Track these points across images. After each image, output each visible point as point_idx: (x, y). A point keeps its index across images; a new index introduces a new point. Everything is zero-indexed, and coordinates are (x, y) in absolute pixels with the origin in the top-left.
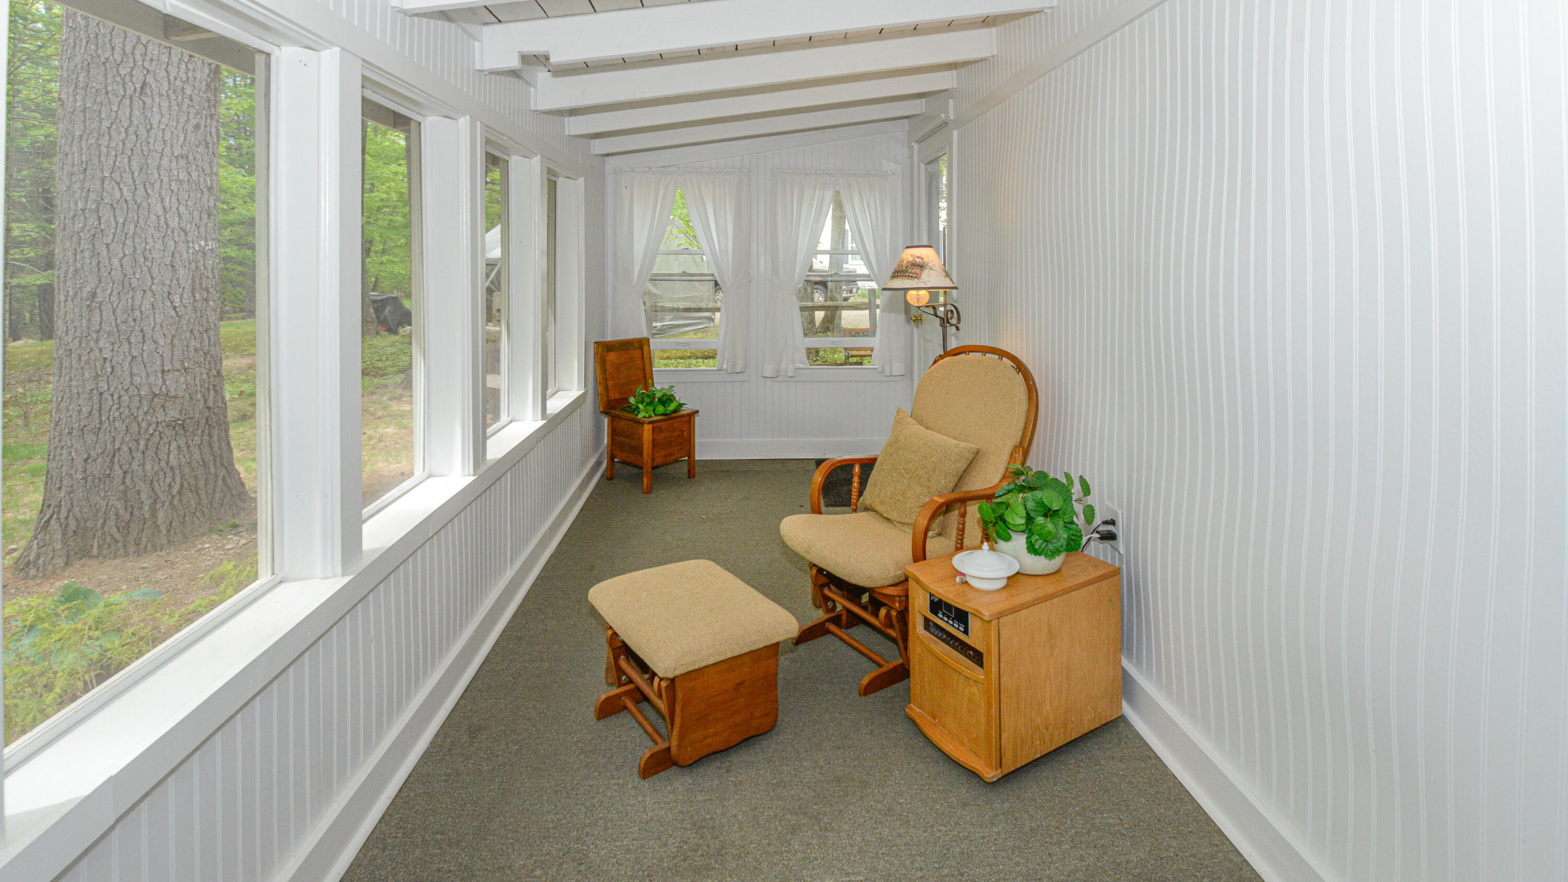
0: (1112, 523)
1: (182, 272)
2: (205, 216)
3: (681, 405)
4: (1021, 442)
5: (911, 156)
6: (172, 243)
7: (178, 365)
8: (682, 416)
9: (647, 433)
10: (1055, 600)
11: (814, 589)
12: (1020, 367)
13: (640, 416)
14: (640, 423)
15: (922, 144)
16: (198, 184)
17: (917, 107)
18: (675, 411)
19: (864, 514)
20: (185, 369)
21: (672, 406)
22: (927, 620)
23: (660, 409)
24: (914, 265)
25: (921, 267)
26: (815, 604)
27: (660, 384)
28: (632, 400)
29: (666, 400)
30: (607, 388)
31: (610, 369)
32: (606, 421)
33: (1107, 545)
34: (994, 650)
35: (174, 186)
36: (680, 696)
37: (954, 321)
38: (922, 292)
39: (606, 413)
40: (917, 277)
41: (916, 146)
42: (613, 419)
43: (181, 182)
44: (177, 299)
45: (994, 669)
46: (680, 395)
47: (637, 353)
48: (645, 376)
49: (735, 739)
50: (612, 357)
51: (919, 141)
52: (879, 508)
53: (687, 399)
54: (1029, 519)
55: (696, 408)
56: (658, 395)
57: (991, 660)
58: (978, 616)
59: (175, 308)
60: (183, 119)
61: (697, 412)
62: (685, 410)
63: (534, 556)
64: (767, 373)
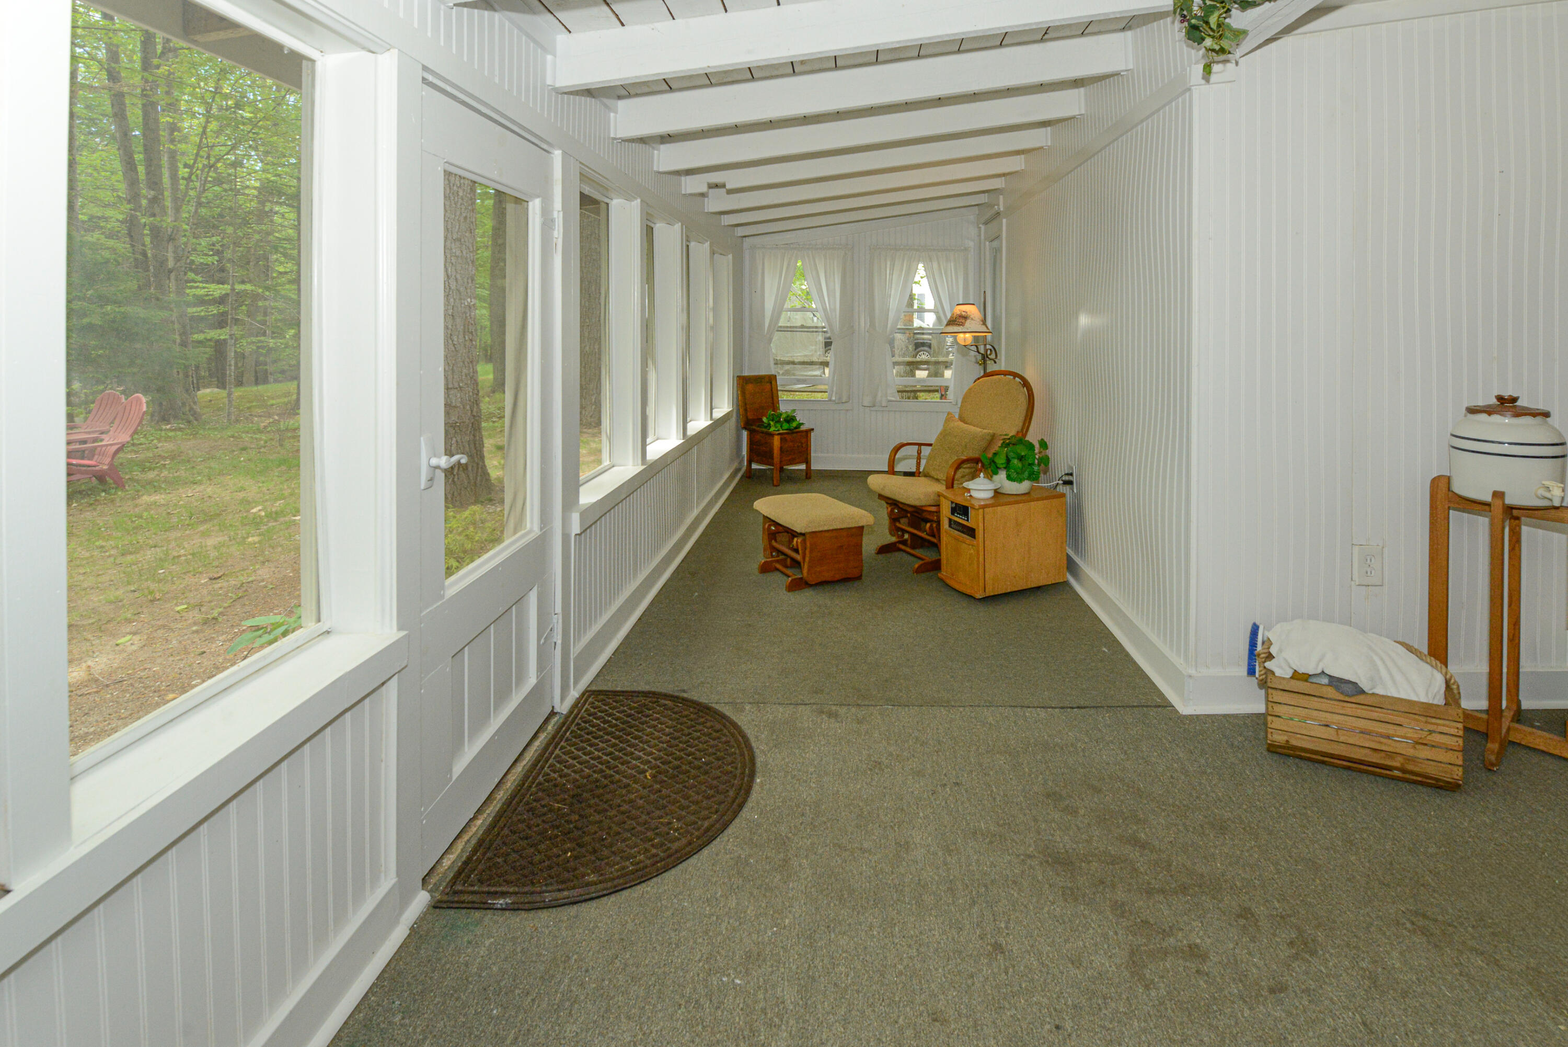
0: (1071, 474)
1: (458, 320)
2: (470, 281)
3: (800, 425)
4: (1022, 429)
5: (979, 236)
6: (452, 300)
7: (456, 385)
8: (802, 432)
9: (776, 441)
10: (1021, 505)
11: (890, 523)
12: (1026, 384)
13: (772, 429)
14: (772, 435)
15: (989, 225)
16: (466, 258)
17: (983, 199)
18: (796, 428)
19: (923, 478)
20: (461, 388)
21: (794, 424)
22: (950, 520)
23: (786, 426)
24: (961, 316)
25: (966, 318)
26: (891, 534)
27: (784, 408)
28: (765, 419)
29: (790, 419)
30: (746, 410)
31: (748, 396)
32: (745, 434)
33: (1068, 487)
34: (981, 525)
35: (454, 260)
36: (808, 545)
37: (993, 356)
38: (968, 335)
39: (745, 428)
40: (962, 324)
41: (983, 227)
42: (752, 433)
43: (457, 257)
44: (455, 338)
45: (981, 540)
46: (800, 418)
47: (768, 385)
48: (773, 402)
49: (838, 577)
50: (750, 387)
51: (986, 223)
52: (933, 473)
53: (805, 420)
54: (1008, 461)
55: (811, 427)
56: (784, 416)
57: (979, 534)
58: (973, 508)
59: (454, 345)
60: (458, 213)
61: (813, 429)
62: (803, 428)
63: (704, 512)
64: (866, 404)
